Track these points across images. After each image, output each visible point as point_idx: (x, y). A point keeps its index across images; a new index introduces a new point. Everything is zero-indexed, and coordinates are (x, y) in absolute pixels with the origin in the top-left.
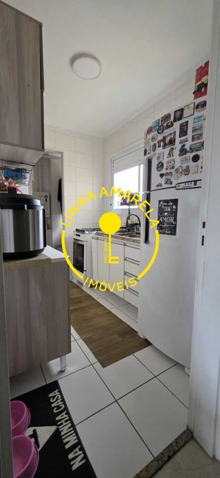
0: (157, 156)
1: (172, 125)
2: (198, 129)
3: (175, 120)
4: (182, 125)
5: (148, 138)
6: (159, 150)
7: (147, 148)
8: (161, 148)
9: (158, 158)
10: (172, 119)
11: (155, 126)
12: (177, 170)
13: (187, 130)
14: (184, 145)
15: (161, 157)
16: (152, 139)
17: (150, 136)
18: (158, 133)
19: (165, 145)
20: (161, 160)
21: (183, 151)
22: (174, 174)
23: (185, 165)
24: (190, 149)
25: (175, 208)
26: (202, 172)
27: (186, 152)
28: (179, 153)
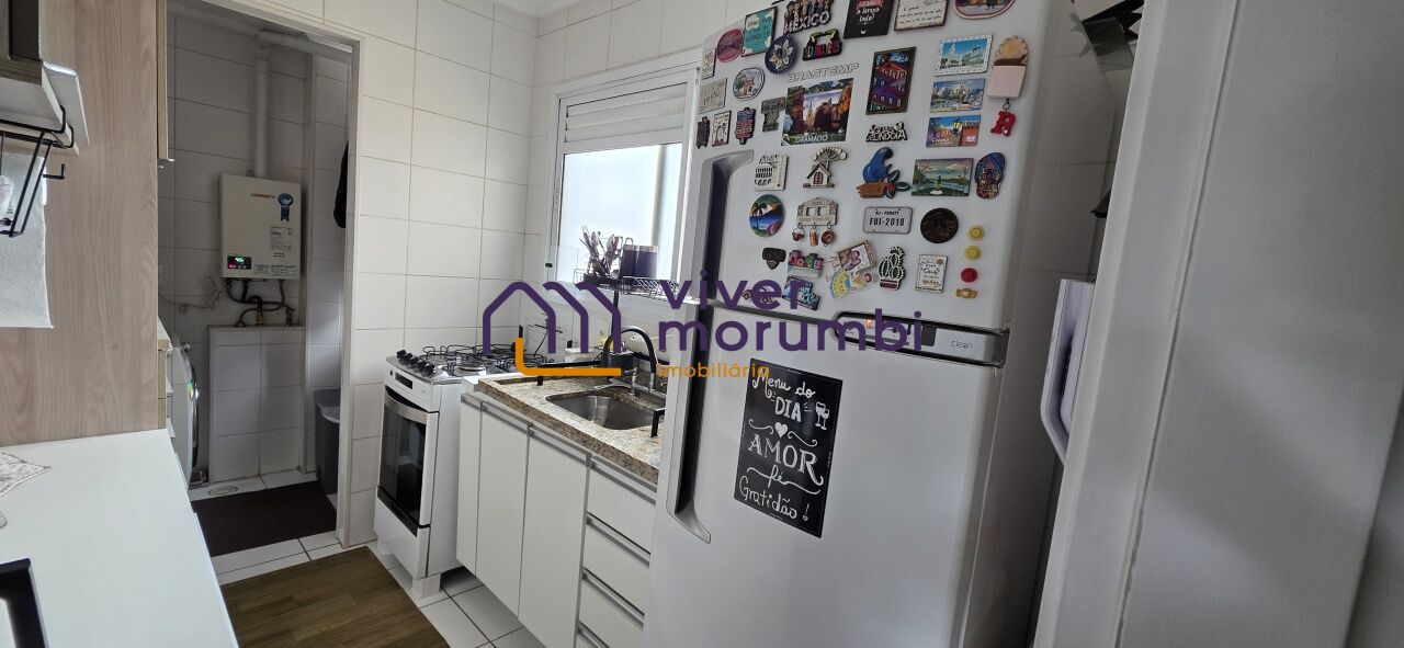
0: (755, 164)
1: (836, 49)
2: (960, 98)
3: (854, 29)
4: (883, 62)
5: (718, 77)
6: (767, 143)
7: (711, 116)
8: (778, 135)
9: (763, 175)
10: (839, 19)
11: (757, 36)
12: (848, 256)
13: (907, 86)
14: (889, 154)
15: (777, 175)
16: (739, 85)
17: (730, 70)
18: (771, 67)
19: (796, 129)
20: (772, 187)
21: (880, 179)
22: (829, 270)
23: (885, 244)
24: (919, 178)
25: (826, 416)
26: (972, 294)
27: (894, 186)
28: (862, 182)
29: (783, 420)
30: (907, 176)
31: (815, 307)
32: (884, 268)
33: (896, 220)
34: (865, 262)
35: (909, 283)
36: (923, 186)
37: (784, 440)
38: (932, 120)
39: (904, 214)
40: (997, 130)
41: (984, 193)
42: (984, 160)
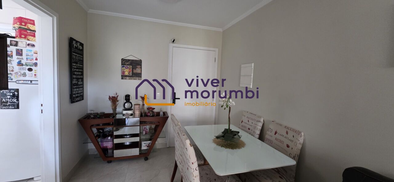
2: (30, 56)
3: (11, 45)
4: (17, 50)
12: (16, 73)
13: (22, 53)
14: (21, 61)
21: (20, 64)
22: (13, 75)
23: (22, 72)
24: (26, 64)
25: (17, 94)
26: (36, 77)
27: (22, 65)
28: (17, 64)
29: (9, 96)
30: (24, 64)
31: (12, 80)
32: (23, 74)
33: (23, 69)
34: (19, 74)
35: (27, 76)
36: (26, 65)
37: (10, 98)
38: (27, 58)
39: (25, 68)
40: (36, 60)
41: (35, 66)
42: (35, 63)
